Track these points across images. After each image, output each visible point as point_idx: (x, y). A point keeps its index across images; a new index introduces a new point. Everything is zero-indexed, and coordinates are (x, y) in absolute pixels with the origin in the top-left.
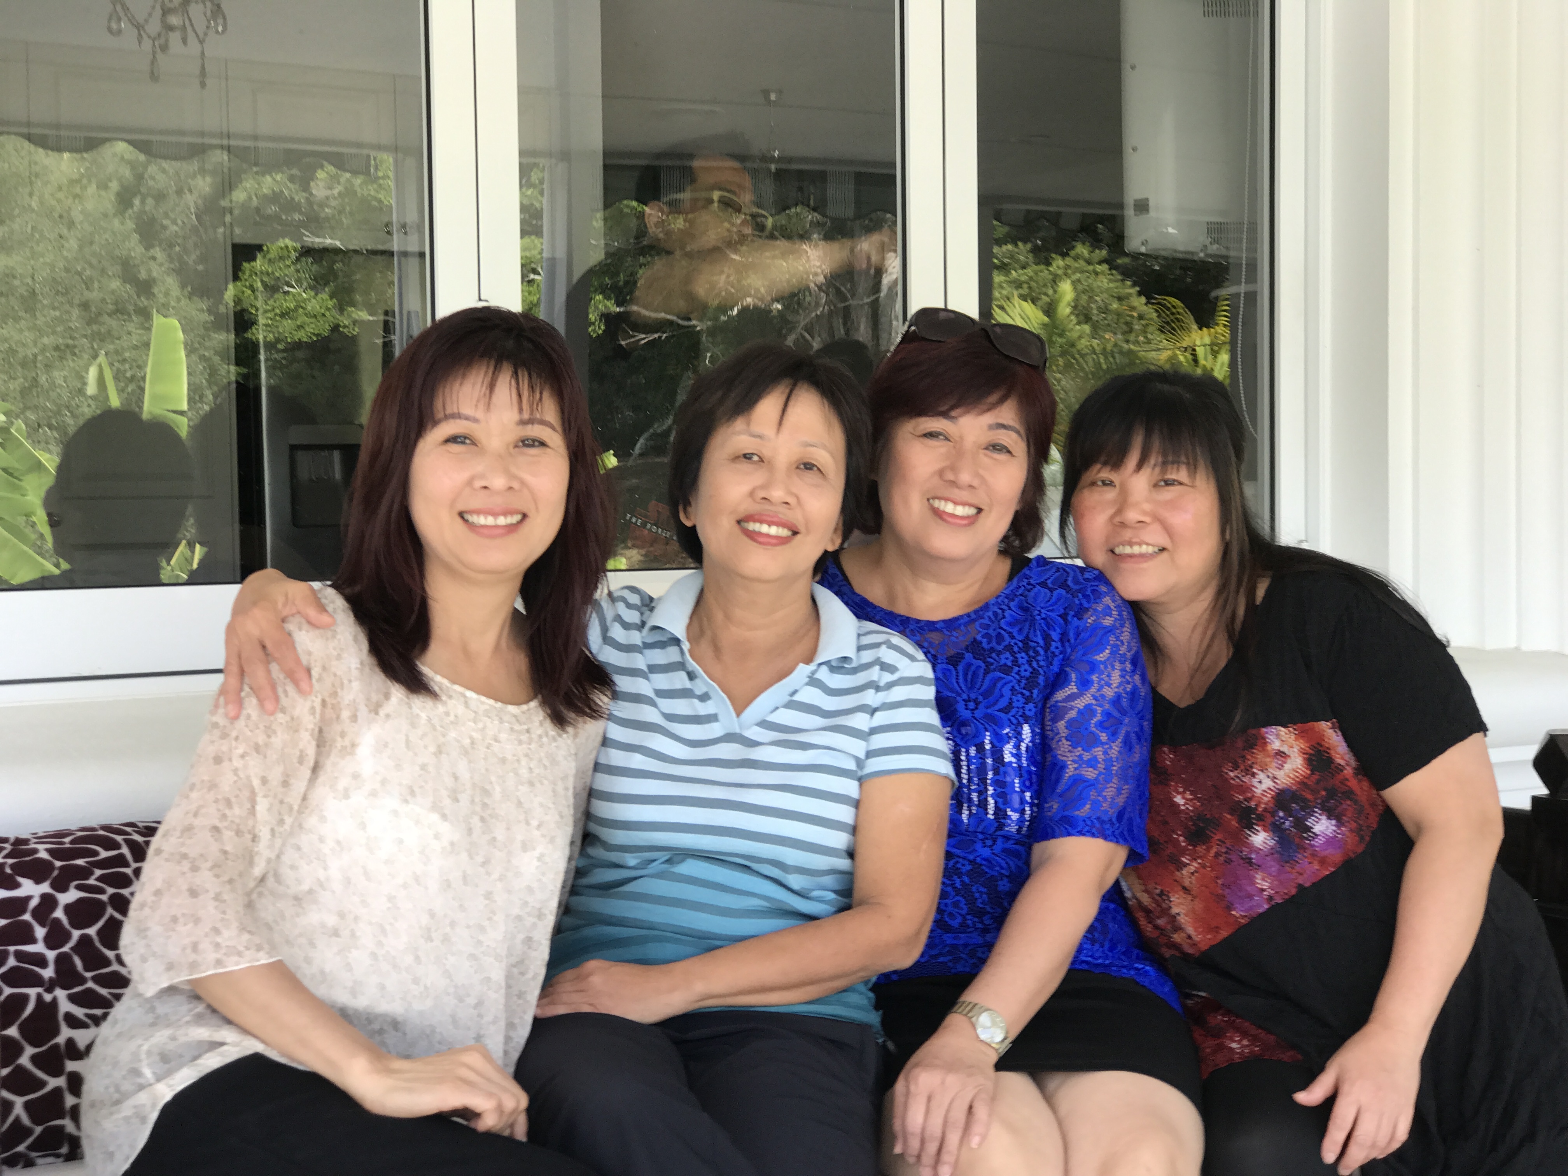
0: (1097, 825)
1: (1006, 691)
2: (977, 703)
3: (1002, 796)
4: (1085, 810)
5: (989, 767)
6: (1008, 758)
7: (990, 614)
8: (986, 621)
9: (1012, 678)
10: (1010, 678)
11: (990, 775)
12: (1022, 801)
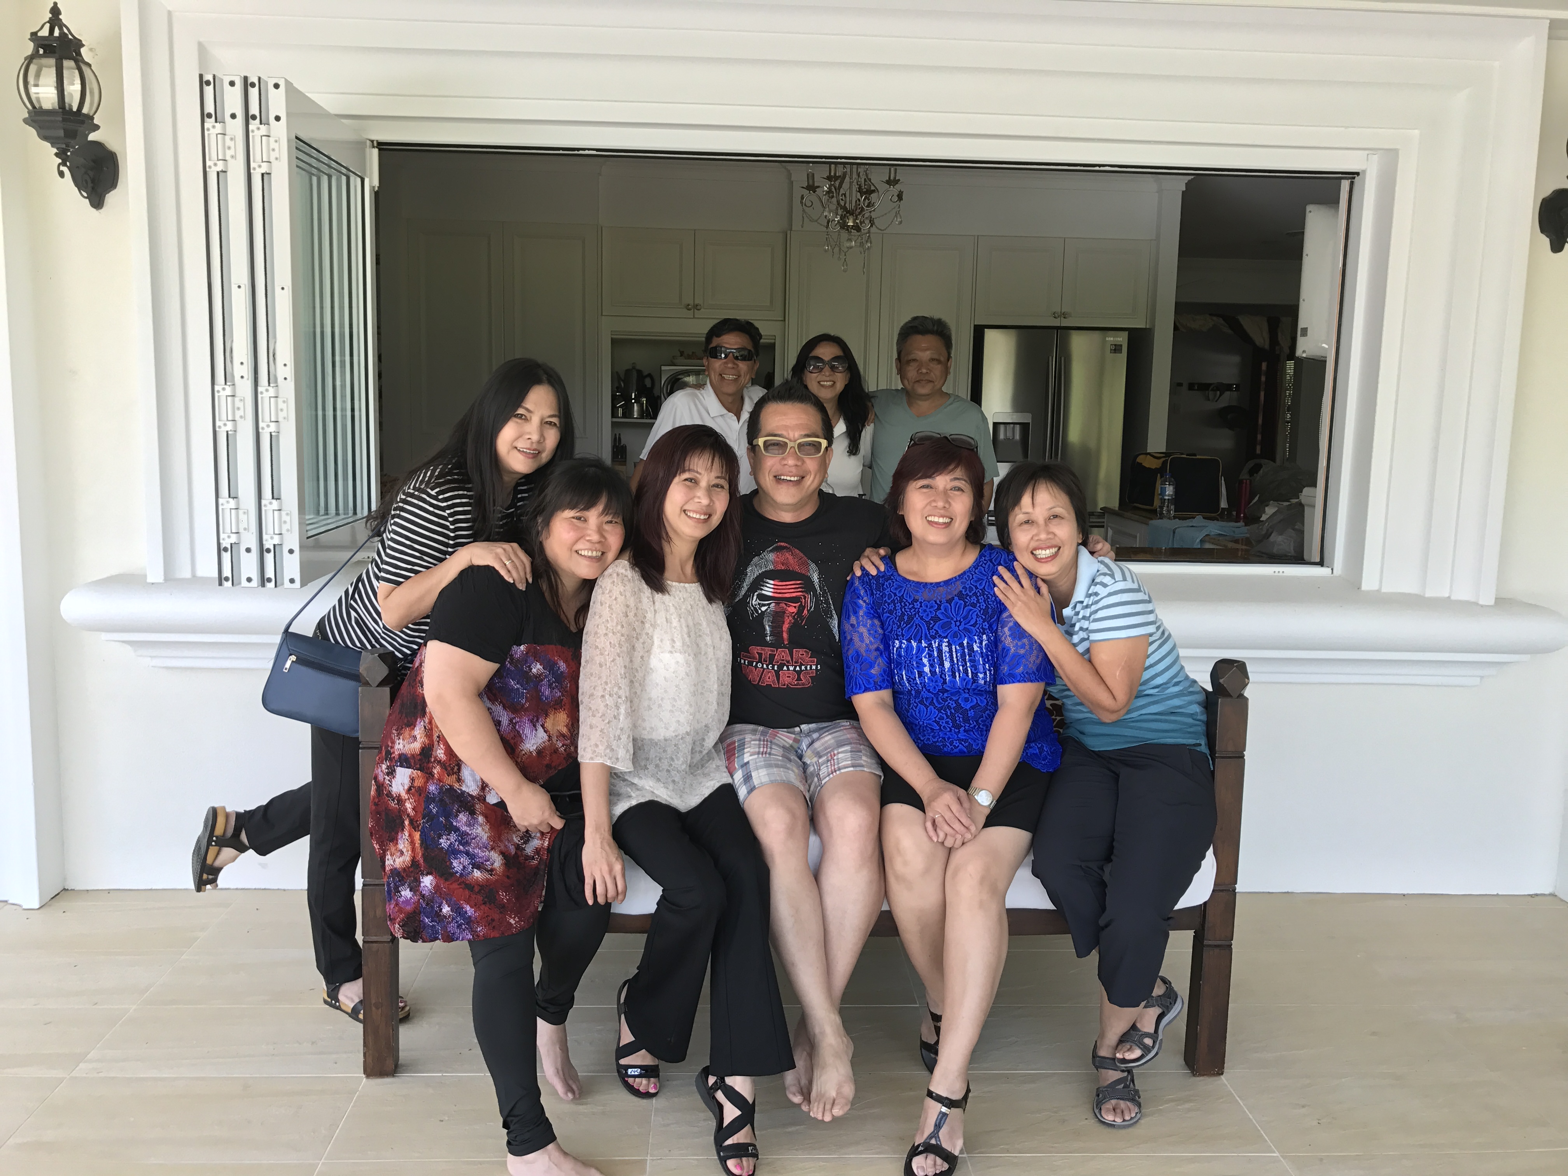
0: (1027, 676)
1: (974, 616)
2: (961, 623)
3: (974, 667)
4: (1020, 669)
5: (967, 654)
6: (976, 648)
7: (966, 576)
8: (964, 580)
9: (977, 609)
10: (975, 609)
11: (967, 657)
12: (984, 668)
